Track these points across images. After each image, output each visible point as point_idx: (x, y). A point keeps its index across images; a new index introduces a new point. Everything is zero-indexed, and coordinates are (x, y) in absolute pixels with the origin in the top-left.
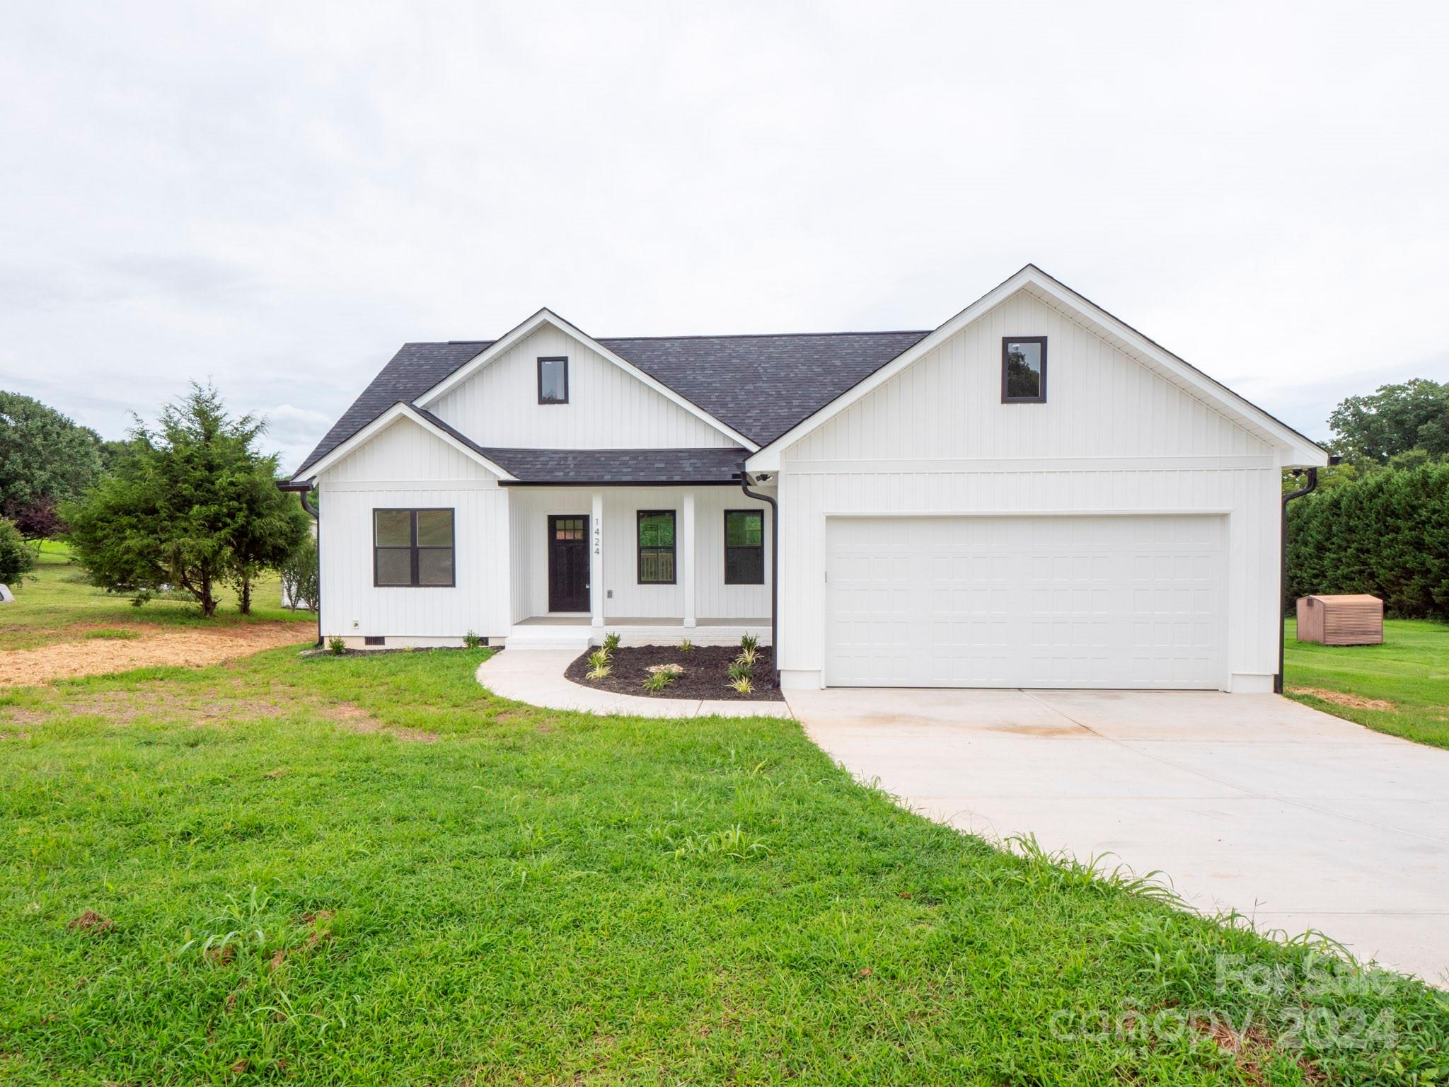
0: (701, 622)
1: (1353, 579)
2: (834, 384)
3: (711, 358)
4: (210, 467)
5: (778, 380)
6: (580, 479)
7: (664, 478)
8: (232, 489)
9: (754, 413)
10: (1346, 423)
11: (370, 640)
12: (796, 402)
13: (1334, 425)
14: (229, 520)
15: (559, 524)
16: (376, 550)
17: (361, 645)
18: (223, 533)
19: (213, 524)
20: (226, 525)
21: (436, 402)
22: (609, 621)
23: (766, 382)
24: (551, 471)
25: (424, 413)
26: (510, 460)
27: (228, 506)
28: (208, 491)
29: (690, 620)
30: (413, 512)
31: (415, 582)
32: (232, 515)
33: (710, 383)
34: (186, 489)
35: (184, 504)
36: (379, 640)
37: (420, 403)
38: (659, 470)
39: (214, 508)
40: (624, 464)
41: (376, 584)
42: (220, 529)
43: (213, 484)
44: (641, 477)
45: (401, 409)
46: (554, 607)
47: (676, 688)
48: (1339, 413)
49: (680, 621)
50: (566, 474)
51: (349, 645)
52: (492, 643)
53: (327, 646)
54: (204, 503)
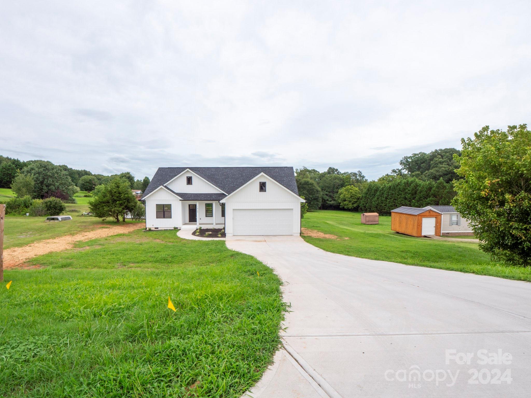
0: (217, 224)
1: (392, 206)
2: (243, 179)
3: (220, 173)
4: (119, 193)
5: (232, 178)
6: (194, 199)
7: (209, 199)
8: (124, 198)
9: (227, 185)
10: (404, 163)
11: (155, 228)
12: (235, 183)
13: (401, 164)
14: (124, 204)
15: (191, 206)
16: (157, 212)
17: (154, 229)
18: (123, 207)
19: (121, 205)
20: (123, 205)
21: (167, 185)
22: (200, 224)
23: (230, 179)
24: (189, 198)
25: (166, 187)
26: (181, 195)
27: (124, 201)
28: (119, 198)
29: (214, 224)
30: (164, 205)
31: (164, 217)
32: (124, 203)
33: (219, 179)
34: (115, 198)
35: (114, 201)
36: (157, 228)
37: (165, 185)
38: (209, 198)
39: (121, 202)
40: (202, 196)
41: (157, 218)
42: (122, 206)
43: (120, 197)
44: (205, 199)
45: (162, 186)
46: (190, 221)
47: (210, 236)
48: (402, 161)
49: (212, 224)
50: (192, 198)
51: (152, 229)
52: (178, 228)
53: (148, 229)
54: (119, 201)
